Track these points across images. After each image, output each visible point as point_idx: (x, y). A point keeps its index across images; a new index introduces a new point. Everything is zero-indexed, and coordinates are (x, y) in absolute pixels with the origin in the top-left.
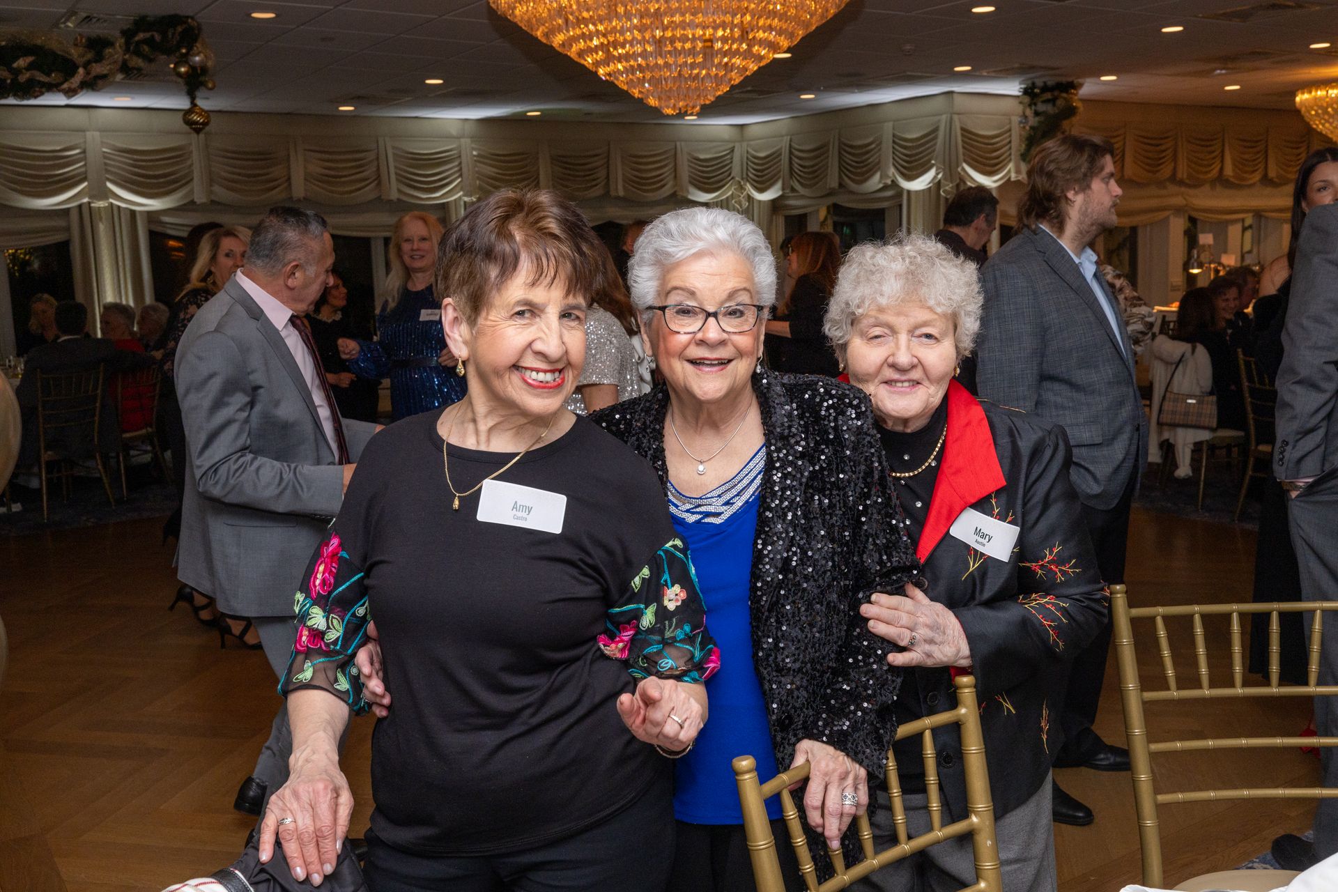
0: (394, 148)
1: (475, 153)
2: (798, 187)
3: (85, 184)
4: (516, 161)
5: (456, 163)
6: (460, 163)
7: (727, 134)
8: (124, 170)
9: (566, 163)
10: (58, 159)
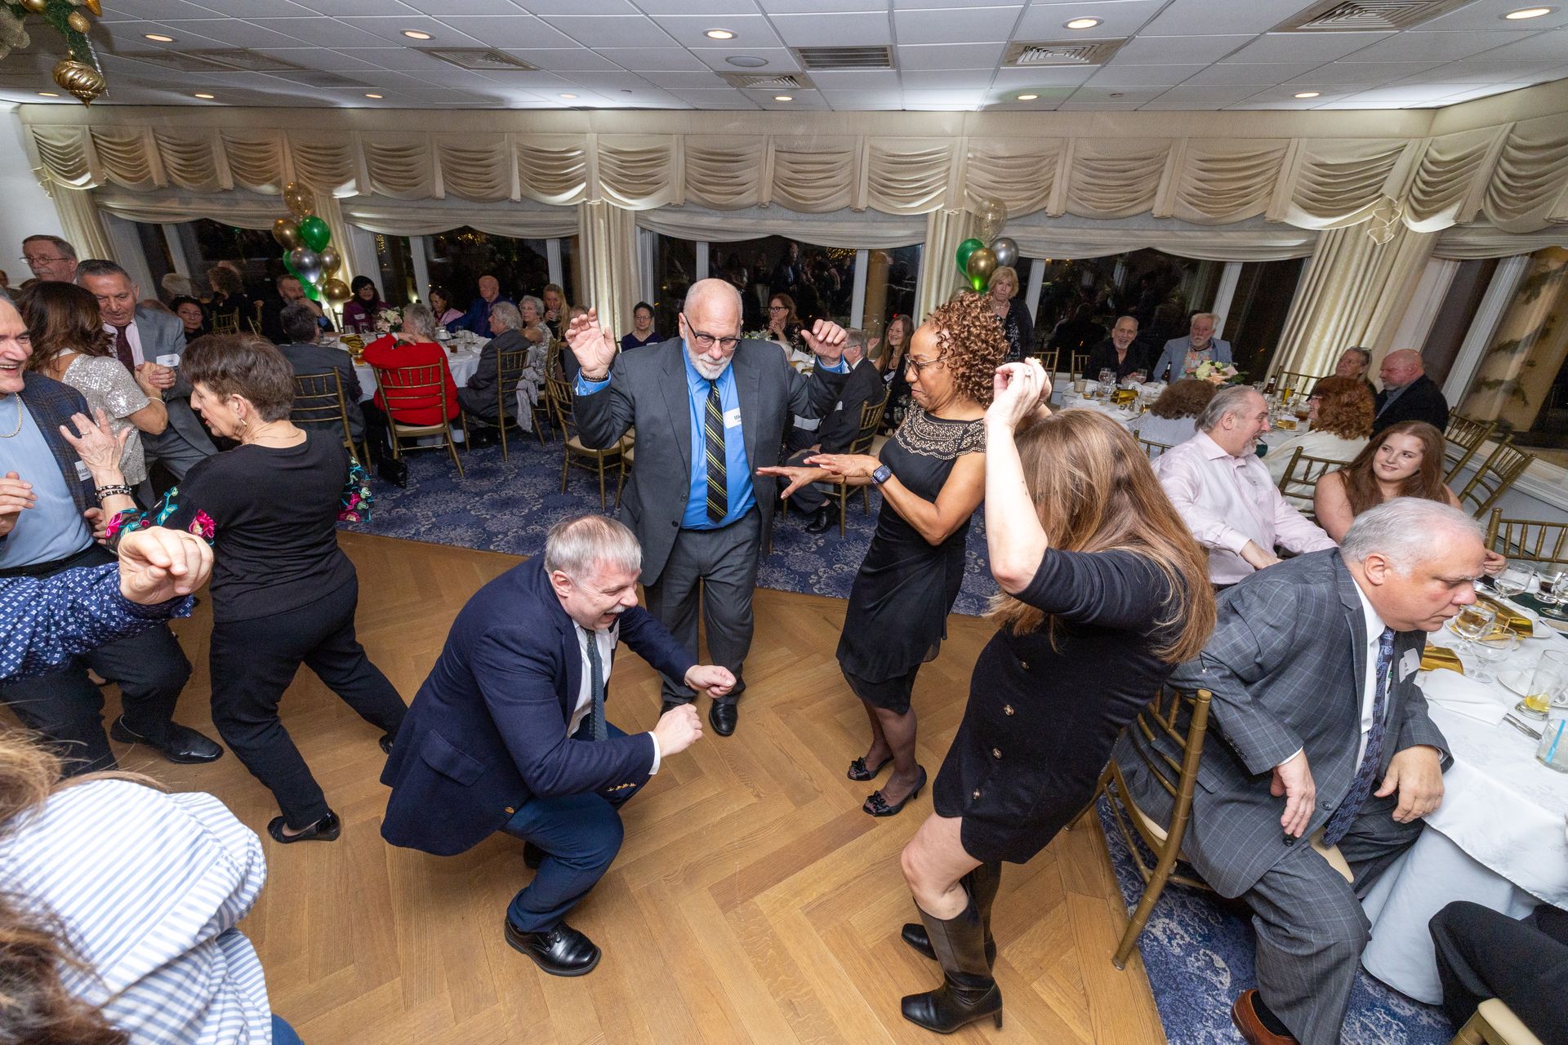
0: (872, 147)
1: (970, 155)
2: (1490, 212)
3: (583, 185)
4: (1020, 167)
5: (944, 168)
6: (949, 169)
7: (1395, 125)
8: (614, 171)
9: (1096, 169)
10: (563, 159)
